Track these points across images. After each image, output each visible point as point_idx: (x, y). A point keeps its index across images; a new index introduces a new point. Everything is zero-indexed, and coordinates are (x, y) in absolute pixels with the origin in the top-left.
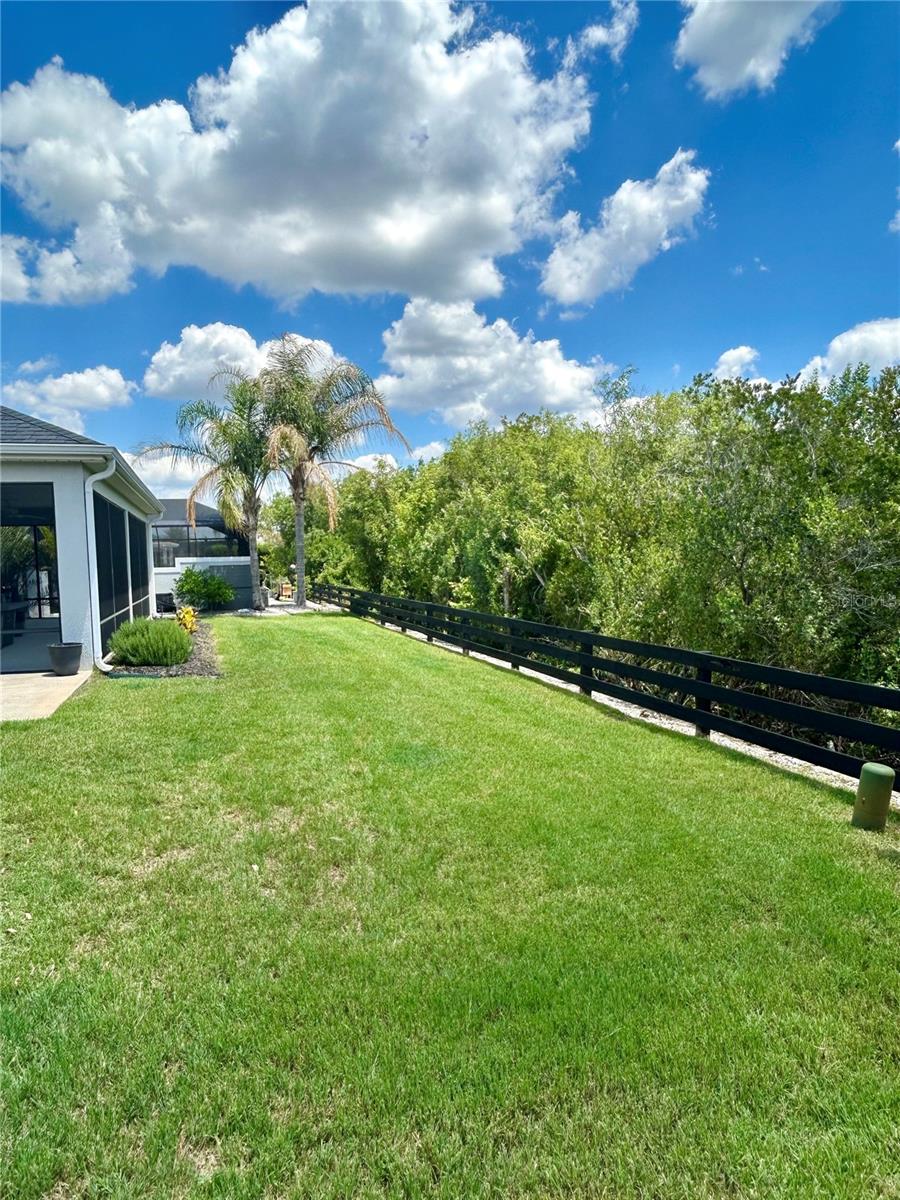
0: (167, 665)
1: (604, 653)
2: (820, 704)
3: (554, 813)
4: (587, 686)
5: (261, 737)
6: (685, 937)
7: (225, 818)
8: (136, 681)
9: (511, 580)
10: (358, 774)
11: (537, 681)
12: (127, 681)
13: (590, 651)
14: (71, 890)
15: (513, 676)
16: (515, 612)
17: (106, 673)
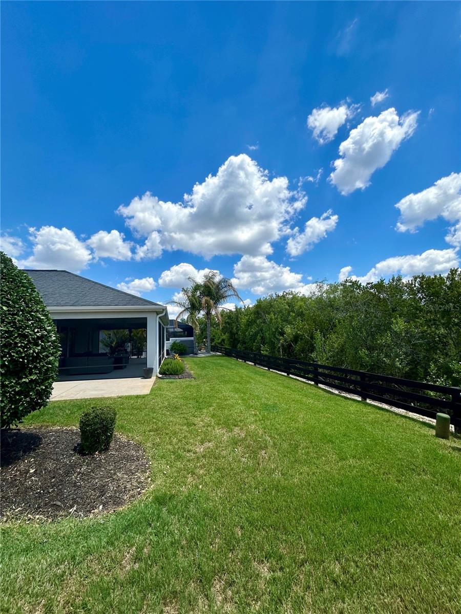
0: (178, 375)
1: (320, 370)
2: (405, 389)
3: (328, 430)
4: (317, 382)
5: (218, 401)
6: (399, 481)
7: (218, 431)
8: (170, 380)
9: (283, 345)
10: (255, 415)
11: (298, 380)
12: (167, 380)
13: (317, 370)
14: (179, 457)
15: (288, 378)
16: (284, 356)
17: (160, 378)
